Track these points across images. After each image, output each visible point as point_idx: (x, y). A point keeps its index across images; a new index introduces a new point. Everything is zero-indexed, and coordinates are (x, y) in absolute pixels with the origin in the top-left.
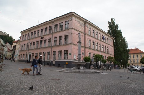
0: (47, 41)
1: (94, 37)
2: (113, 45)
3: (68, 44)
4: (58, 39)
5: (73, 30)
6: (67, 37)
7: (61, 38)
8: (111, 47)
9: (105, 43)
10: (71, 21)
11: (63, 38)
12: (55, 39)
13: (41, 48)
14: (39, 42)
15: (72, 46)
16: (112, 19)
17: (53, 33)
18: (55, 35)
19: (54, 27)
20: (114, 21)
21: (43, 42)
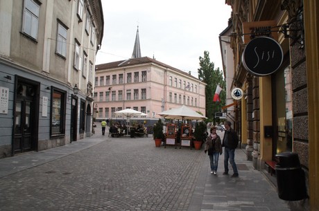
0: (117, 93)
1: (176, 88)
2: (204, 94)
3: (146, 100)
4: (132, 92)
5: (152, 84)
6: (144, 90)
7: (136, 91)
8: (200, 97)
9: (193, 92)
10: (149, 71)
11: (140, 91)
12: (129, 92)
13: (108, 102)
14: (104, 94)
15: (151, 102)
16: (205, 53)
17: (124, 84)
18: (128, 87)
19: (126, 76)
20: (208, 55)
21: (111, 94)
